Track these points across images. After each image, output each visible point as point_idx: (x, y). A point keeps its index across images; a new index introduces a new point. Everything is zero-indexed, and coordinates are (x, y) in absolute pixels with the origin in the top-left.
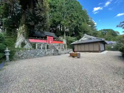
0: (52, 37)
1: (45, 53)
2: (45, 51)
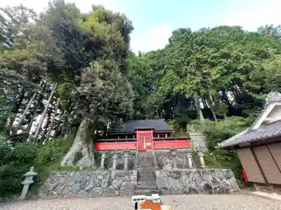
0: (150, 130)
1: (109, 183)
2: (110, 177)
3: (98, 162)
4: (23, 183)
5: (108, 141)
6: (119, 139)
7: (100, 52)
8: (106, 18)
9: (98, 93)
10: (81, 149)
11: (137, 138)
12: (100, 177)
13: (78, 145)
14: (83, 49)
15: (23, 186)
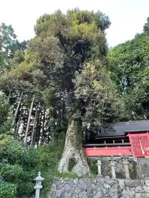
2: (119, 187)
3: (94, 170)
4: (35, 187)
5: (97, 147)
6: (105, 144)
7: (88, 53)
8: (85, 18)
9: (96, 95)
10: (74, 155)
11: (131, 143)
12: (108, 186)
13: (69, 150)
14: (73, 52)
15: (35, 190)
